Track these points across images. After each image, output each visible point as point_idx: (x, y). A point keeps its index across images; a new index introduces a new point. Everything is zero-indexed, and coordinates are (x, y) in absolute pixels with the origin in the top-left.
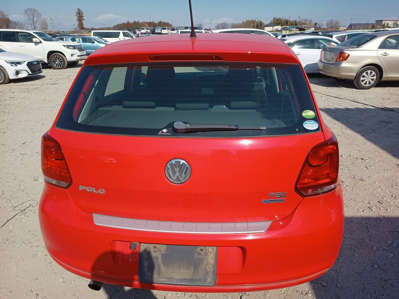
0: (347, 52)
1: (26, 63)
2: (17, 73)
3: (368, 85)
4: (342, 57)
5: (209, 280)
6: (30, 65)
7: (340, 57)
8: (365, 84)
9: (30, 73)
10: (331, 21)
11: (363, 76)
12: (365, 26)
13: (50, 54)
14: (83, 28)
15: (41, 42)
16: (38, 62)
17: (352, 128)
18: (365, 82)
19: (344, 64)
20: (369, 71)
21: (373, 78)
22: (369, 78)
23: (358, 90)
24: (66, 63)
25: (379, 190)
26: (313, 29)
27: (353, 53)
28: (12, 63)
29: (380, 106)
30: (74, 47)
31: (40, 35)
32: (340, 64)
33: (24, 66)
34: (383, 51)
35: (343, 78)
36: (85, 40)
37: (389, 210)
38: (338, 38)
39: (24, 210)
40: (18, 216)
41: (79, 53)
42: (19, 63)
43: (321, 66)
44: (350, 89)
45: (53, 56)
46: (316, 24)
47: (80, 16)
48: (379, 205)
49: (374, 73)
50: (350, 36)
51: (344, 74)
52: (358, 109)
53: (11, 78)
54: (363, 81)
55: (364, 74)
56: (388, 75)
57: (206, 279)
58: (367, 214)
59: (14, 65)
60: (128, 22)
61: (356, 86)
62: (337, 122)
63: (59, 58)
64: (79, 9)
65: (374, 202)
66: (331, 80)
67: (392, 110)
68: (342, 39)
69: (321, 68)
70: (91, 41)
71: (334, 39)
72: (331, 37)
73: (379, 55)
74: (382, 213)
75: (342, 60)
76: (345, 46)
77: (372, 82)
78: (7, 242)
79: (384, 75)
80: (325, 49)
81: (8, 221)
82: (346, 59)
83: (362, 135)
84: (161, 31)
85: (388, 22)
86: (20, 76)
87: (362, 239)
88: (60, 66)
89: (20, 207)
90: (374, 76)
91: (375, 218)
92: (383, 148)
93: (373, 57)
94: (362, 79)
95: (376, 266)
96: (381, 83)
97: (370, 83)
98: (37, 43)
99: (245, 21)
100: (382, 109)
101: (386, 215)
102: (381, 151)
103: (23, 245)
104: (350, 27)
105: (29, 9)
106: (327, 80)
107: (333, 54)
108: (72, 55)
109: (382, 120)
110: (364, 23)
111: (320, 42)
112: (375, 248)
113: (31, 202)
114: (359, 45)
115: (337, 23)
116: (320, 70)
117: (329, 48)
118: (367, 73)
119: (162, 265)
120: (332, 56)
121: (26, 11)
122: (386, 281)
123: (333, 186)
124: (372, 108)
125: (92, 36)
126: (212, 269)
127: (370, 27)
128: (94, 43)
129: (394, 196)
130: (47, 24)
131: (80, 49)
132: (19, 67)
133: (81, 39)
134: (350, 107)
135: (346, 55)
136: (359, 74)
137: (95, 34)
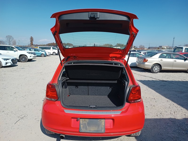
0: (147, 59)
1: (11, 59)
2: (6, 63)
3: (156, 72)
4: (145, 61)
5: (103, 131)
6: (12, 60)
7: (144, 60)
8: (155, 71)
9: (12, 64)
10: (141, 46)
11: (154, 68)
12: (155, 48)
13: (21, 56)
14: (32, 45)
15: (17, 51)
16: (16, 59)
17: (150, 88)
18: (155, 70)
19: (146, 63)
20: (156, 66)
21: (158, 69)
22: (156, 69)
23: (153, 73)
24: (27, 60)
25: (160, 109)
26: (134, 48)
27: (149, 59)
28: (5, 59)
29: (161, 80)
30: (32, 53)
31: (17, 47)
32: (145, 63)
33: (10, 61)
34: (161, 59)
35: (147, 68)
36: (35, 50)
37: (164, 116)
38: (144, 53)
39: (23, 118)
40: (21, 120)
41: (34, 56)
42: (8, 59)
43: (137, 63)
44: (150, 73)
45: (21, 57)
46: (135, 46)
47: (32, 39)
48: (160, 114)
49: (158, 67)
50: (148, 52)
51: (146, 67)
52: (153, 81)
53: (3, 66)
54: (154, 70)
55: (154, 67)
56: (164, 68)
57: (102, 130)
58: (156, 117)
59: (5, 60)
60: (53, 43)
61: (152, 72)
62: (145, 85)
63: (24, 57)
64: (31, 37)
65: (159, 113)
66: (142, 69)
67: (166, 81)
68: (145, 53)
69: (137, 64)
70: (38, 50)
71: (142, 53)
72: (141, 52)
73: (159, 60)
74: (162, 117)
75: (145, 62)
76: (146, 56)
77: (158, 71)
78: (19, 129)
79: (162, 68)
80: (138, 57)
81: (17, 122)
82: (147, 62)
83: (154, 90)
84: (68, 47)
85: (164, 47)
86: (8, 65)
87: (155, 126)
88: (25, 61)
89: (21, 117)
90: (158, 68)
91: (159, 119)
92: (162, 95)
93: (157, 61)
94: (154, 69)
95: (159, 134)
96: (162, 71)
97: (157, 71)
98: (15, 51)
99: (105, 44)
100: (162, 81)
101: (163, 118)
102: (161, 96)
103: (26, 130)
104: (149, 48)
105: (8, 36)
106: (140, 69)
107: (141, 59)
108: (30, 56)
109: (162, 85)
110: (155, 47)
111: (136, 55)
112: (159, 128)
113: (25, 115)
114: (151, 56)
115: (143, 46)
116: (137, 65)
117: (140, 57)
118: (155, 67)
119: (87, 126)
120: (142, 60)
121: (7, 37)
122: (163, 138)
123: (140, 100)
124: (158, 80)
125: (38, 48)
126: (103, 127)
127: (157, 48)
128: (39, 51)
129: (166, 111)
130: (16, 42)
131: (34, 54)
132: (8, 61)
133: (33, 50)
134: (150, 80)
135: (147, 60)
136: (152, 67)
137: (40, 48)
